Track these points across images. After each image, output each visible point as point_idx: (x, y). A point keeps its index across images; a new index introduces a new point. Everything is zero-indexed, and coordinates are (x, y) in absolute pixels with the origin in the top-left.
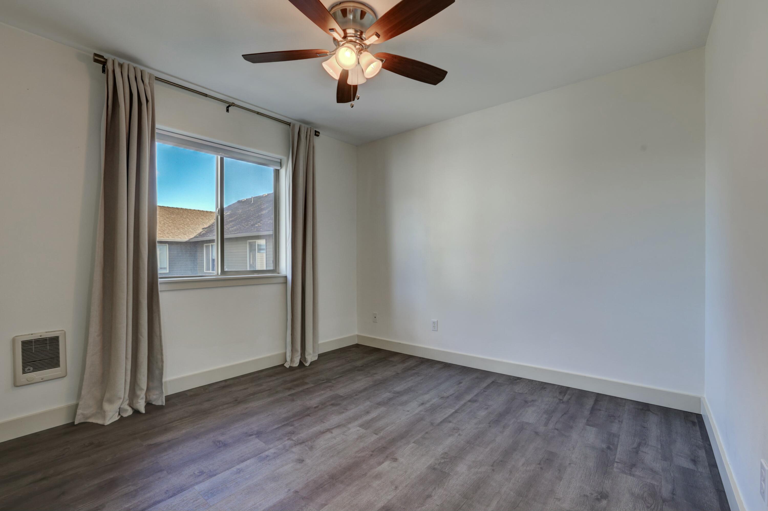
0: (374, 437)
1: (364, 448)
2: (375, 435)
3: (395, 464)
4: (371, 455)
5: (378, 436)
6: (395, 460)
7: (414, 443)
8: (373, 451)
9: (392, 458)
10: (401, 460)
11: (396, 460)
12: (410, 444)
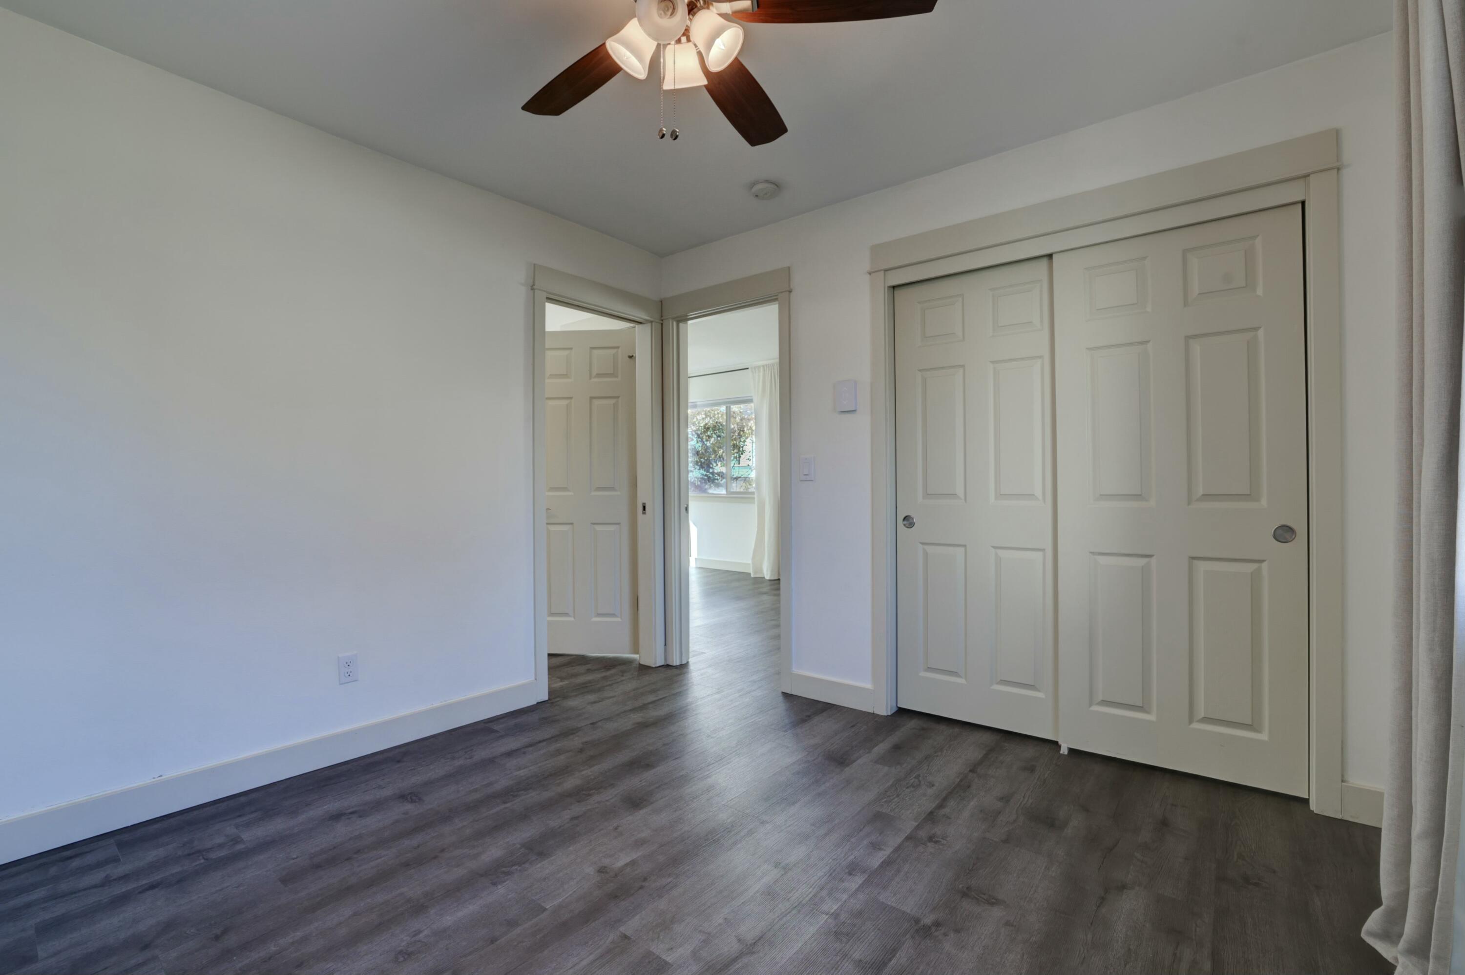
0: (630, 927)
1: (660, 896)
2: (628, 933)
3: (606, 862)
4: (645, 879)
5: (622, 929)
6: (602, 870)
7: (545, 909)
8: (641, 887)
9: (607, 873)
10: (590, 870)
11: (600, 869)
12: (554, 905)
